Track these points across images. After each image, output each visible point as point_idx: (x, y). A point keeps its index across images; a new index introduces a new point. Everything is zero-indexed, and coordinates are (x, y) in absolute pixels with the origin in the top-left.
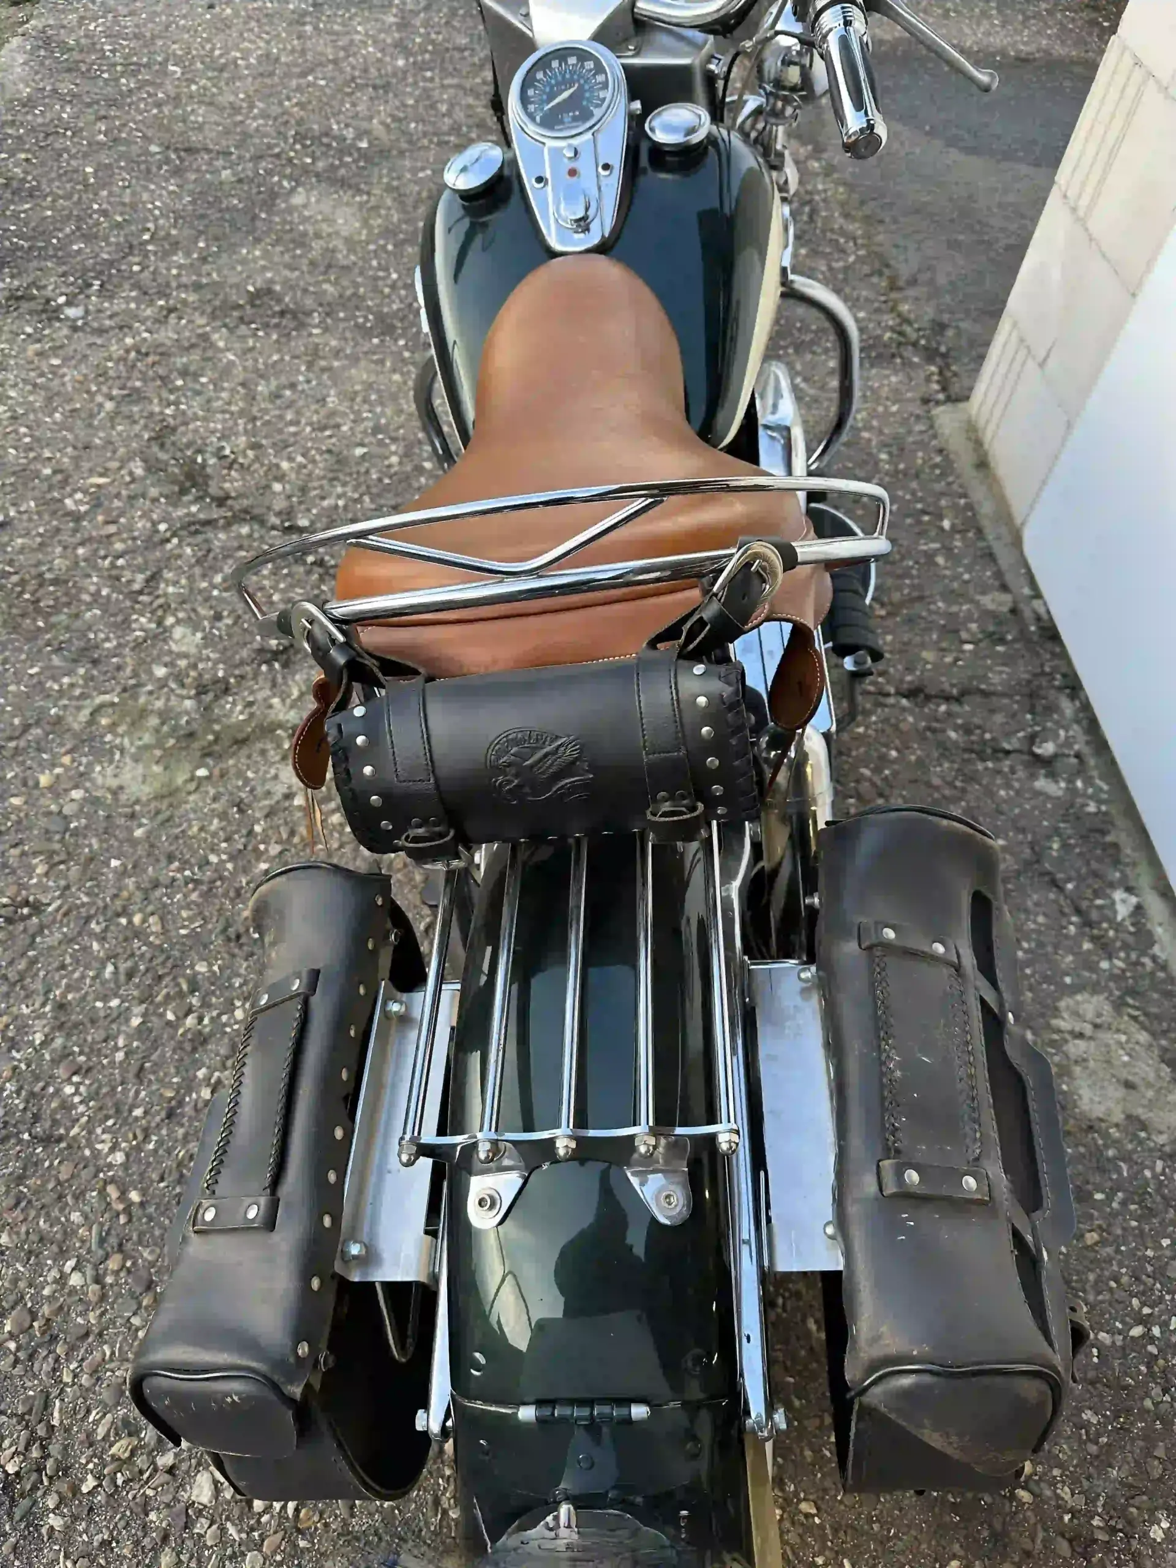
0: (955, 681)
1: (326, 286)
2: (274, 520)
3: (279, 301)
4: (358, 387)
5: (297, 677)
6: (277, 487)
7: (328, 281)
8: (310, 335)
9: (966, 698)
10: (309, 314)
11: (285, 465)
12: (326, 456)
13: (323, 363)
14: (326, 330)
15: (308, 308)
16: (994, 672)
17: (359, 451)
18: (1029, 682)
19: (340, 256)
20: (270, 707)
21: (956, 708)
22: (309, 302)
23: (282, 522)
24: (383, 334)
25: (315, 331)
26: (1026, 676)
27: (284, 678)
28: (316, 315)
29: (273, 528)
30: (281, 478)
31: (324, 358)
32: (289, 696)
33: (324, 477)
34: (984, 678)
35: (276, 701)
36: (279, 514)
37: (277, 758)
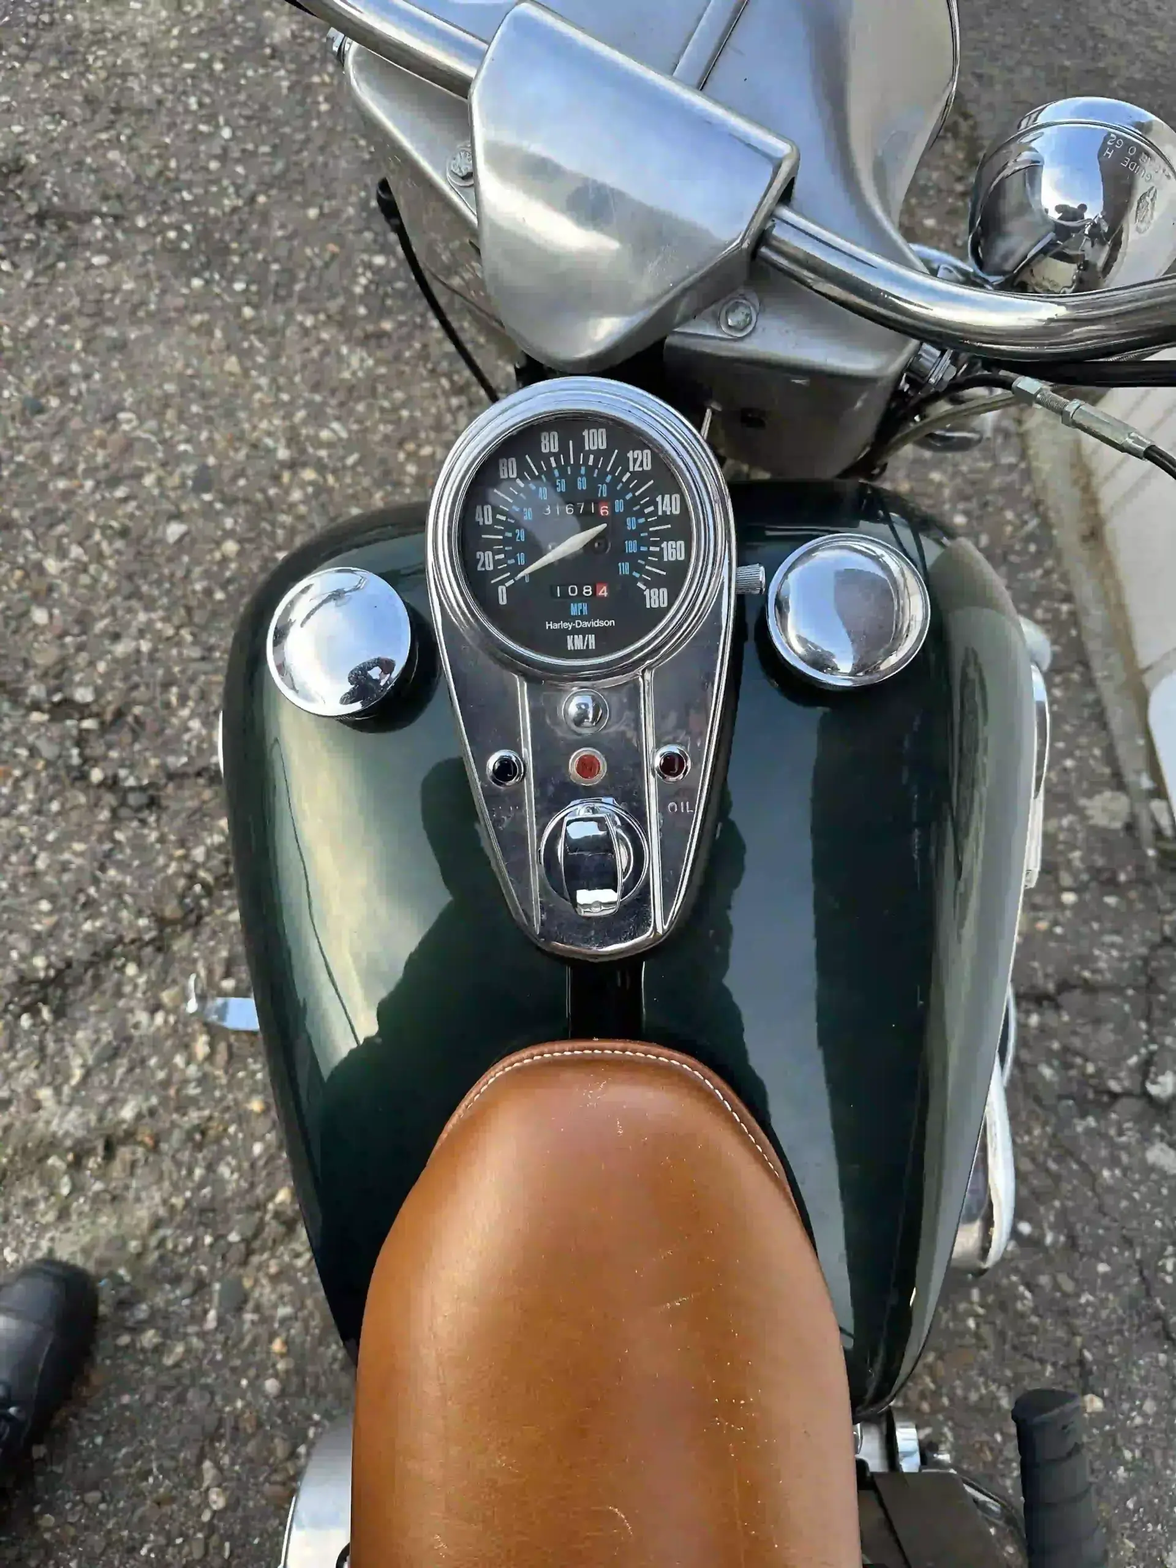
0: (1050, 970)
1: (113, 155)
2: (36, 690)
3: (35, 188)
4: (170, 387)
5: (80, 1035)
6: (40, 616)
7: (115, 143)
8: (90, 267)
9: (1064, 998)
10: (84, 218)
11: (52, 565)
12: (119, 544)
13: (111, 332)
14: (116, 256)
15: (85, 206)
16: (1102, 946)
17: (174, 530)
18: (1146, 960)
19: (133, 84)
20: (37, 1106)
21: (1051, 1019)
22: (85, 193)
23: (51, 692)
24: (207, 266)
25: (97, 260)
26: (1143, 951)
27: (59, 1040)
28: (97, 221)
29: (36, 706)
30: (44, 596)
31: (110, 322)
32: (68, 1078)
33: (117, 591)
34: (1087, 960)
35: (45, 1094)
36: (44, 676)
37: (51, 1217)
